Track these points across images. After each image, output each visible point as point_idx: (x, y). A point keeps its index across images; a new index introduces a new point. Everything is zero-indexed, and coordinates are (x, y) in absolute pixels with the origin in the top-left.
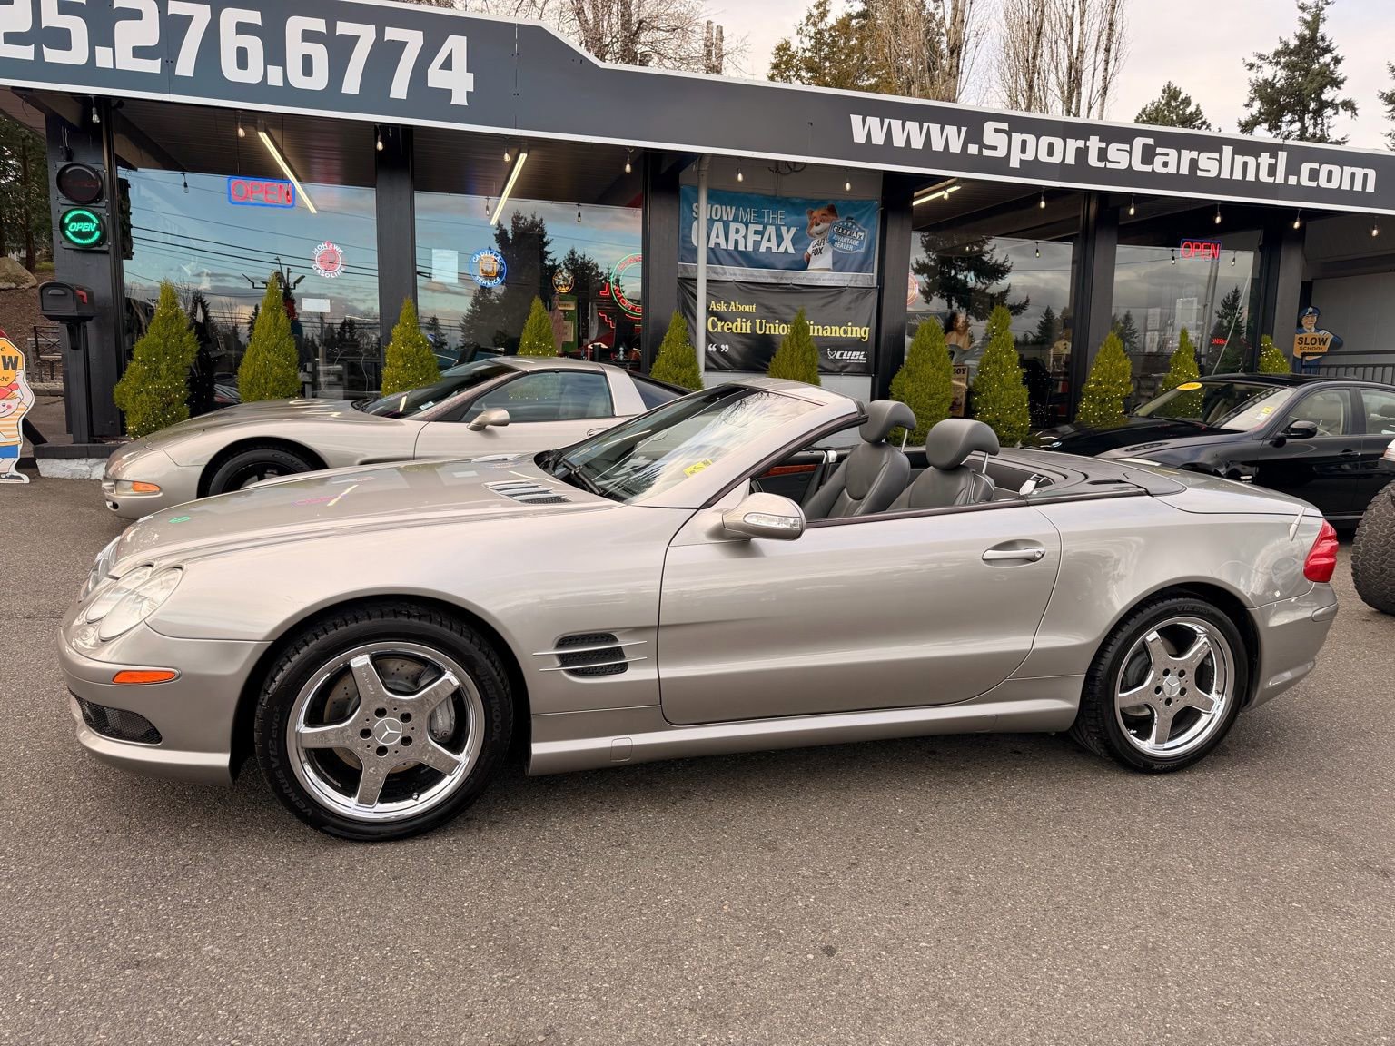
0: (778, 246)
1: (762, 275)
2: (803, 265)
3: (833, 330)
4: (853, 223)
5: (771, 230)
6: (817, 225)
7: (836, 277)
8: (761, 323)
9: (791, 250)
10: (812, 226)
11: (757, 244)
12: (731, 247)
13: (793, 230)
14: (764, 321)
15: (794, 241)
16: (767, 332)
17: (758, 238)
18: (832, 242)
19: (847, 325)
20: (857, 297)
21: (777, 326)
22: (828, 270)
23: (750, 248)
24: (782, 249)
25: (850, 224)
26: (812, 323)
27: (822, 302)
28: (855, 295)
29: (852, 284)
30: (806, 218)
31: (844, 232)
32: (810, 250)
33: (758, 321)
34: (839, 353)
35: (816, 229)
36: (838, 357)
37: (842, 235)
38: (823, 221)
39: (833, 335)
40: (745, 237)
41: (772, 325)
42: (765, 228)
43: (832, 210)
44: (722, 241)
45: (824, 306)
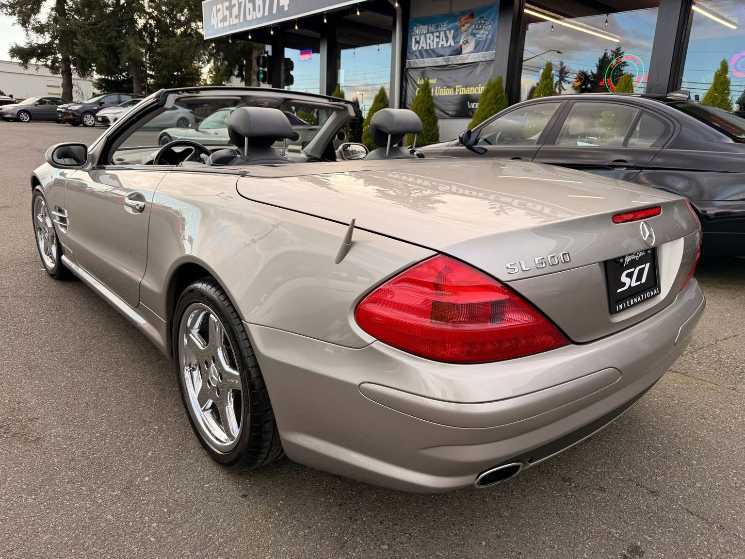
0: (447, 42)
1: (440, 61)
2: (459, 52)
3: (471, 90)
4: (485, 20)
5: (442, 33)
6: (464, 26)
7: (475, 56)
8: (438, 89)
9: (453, 44)
10: (461, 27)
11: (438, 43)
12: (428, 48)
13: (452, 31)
14: (439, 88)
15: (454, 38)
16: (440, 94)
17: (438, 40)
18: (474, 35)
19: (478, 86)
20: (485, 68)
21: (445, 90)
22: (472, 52)
23: (435, 47)
24: (449, 44)
25: (483, 21)
26: (461, 86)
27: (466, 73)
28: (484, 66)
29: (483, 60)
30: (457, 24)
31: (480, 27)
32: (461, 43)
33: (436, 88)
34: (474, 104)
35: (463, 28)
36: (473, 107)
37: (479, 29)
38: (466, 23)
39: (471, 93)
40: (433, 41)
41: (442, 90)
42: (440, 33)
43: (472, 16)
44: (424, 45)
45: (467, 75)
